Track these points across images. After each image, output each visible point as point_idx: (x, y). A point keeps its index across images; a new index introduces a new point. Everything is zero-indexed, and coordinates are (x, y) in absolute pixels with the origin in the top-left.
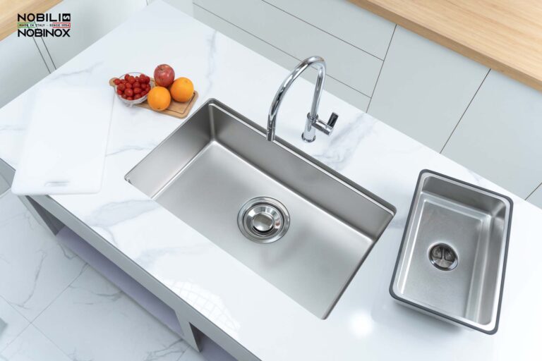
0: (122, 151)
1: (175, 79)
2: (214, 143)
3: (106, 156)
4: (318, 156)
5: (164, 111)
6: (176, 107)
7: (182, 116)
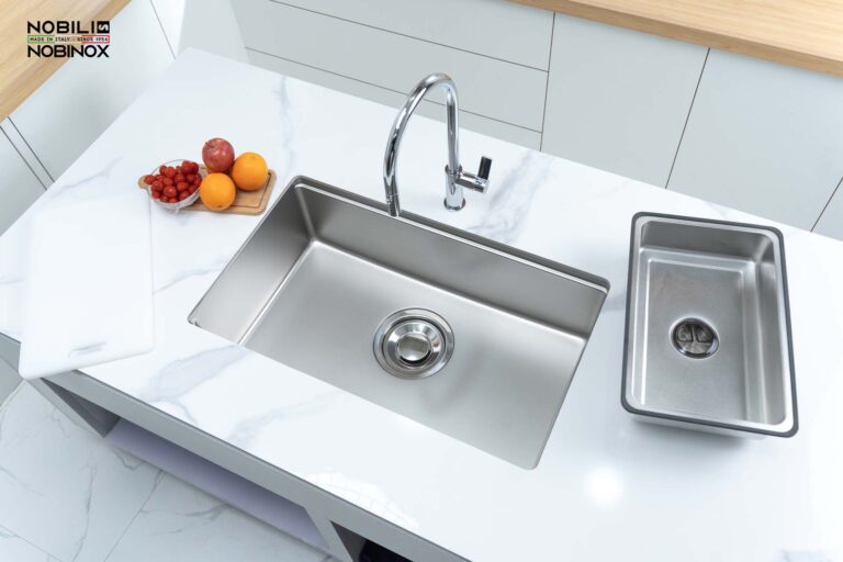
2: (316, 244)
3: (154, 294)
4: (475, 228)
6: (246, 199)
7: (256, 211)
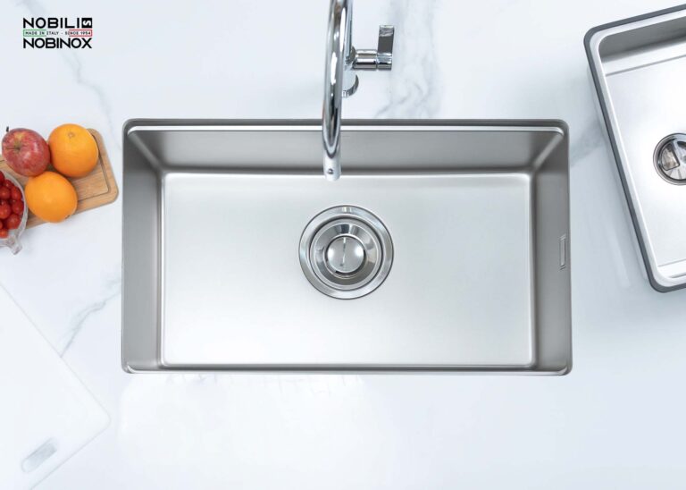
0: (77, 328)
1: (46, 139)
2: (171, 178)
3: (61, 356)
5: (77, 210)
6: (88, 186)
7: (111, 196)
